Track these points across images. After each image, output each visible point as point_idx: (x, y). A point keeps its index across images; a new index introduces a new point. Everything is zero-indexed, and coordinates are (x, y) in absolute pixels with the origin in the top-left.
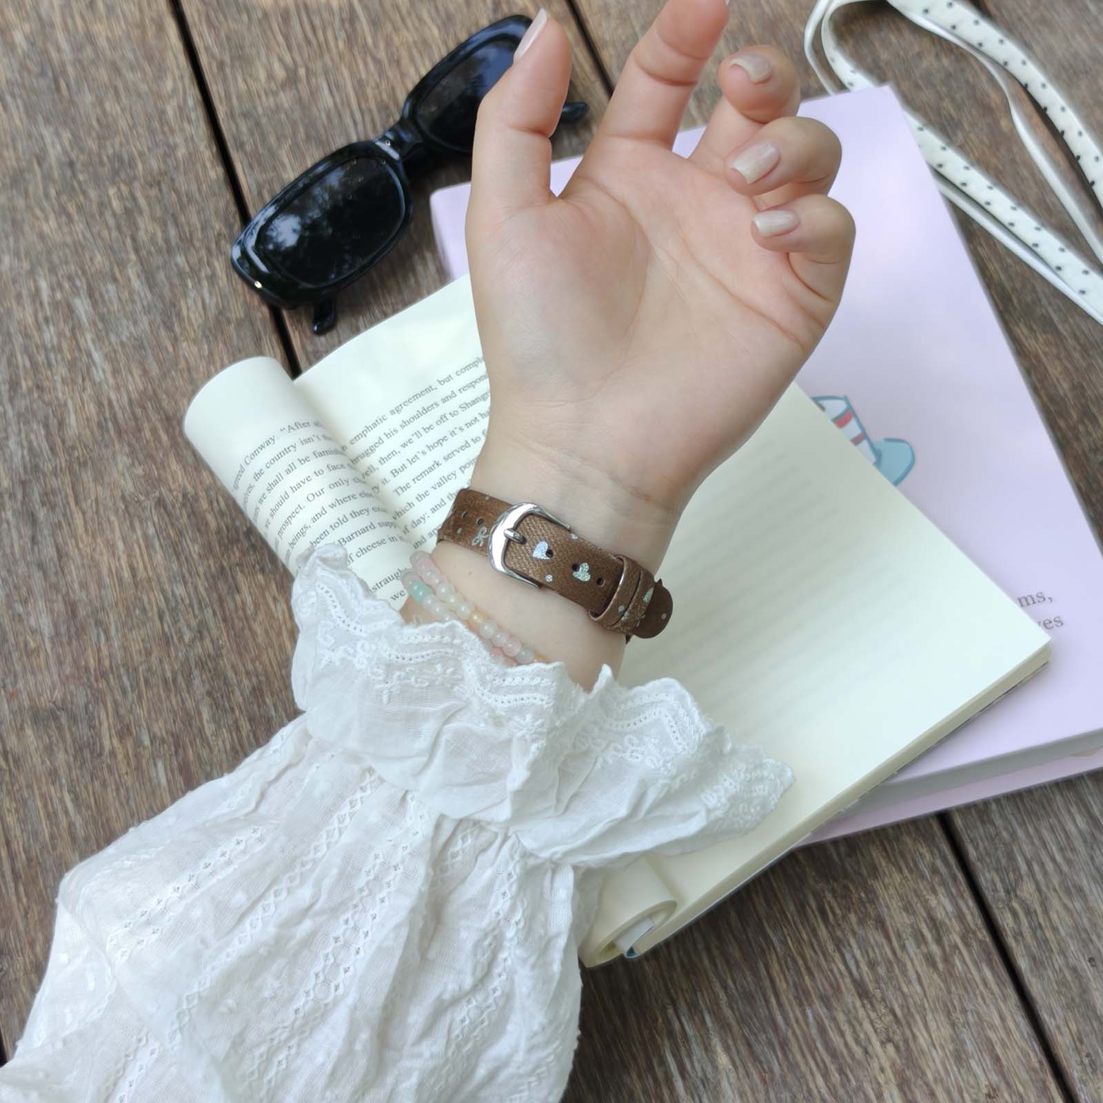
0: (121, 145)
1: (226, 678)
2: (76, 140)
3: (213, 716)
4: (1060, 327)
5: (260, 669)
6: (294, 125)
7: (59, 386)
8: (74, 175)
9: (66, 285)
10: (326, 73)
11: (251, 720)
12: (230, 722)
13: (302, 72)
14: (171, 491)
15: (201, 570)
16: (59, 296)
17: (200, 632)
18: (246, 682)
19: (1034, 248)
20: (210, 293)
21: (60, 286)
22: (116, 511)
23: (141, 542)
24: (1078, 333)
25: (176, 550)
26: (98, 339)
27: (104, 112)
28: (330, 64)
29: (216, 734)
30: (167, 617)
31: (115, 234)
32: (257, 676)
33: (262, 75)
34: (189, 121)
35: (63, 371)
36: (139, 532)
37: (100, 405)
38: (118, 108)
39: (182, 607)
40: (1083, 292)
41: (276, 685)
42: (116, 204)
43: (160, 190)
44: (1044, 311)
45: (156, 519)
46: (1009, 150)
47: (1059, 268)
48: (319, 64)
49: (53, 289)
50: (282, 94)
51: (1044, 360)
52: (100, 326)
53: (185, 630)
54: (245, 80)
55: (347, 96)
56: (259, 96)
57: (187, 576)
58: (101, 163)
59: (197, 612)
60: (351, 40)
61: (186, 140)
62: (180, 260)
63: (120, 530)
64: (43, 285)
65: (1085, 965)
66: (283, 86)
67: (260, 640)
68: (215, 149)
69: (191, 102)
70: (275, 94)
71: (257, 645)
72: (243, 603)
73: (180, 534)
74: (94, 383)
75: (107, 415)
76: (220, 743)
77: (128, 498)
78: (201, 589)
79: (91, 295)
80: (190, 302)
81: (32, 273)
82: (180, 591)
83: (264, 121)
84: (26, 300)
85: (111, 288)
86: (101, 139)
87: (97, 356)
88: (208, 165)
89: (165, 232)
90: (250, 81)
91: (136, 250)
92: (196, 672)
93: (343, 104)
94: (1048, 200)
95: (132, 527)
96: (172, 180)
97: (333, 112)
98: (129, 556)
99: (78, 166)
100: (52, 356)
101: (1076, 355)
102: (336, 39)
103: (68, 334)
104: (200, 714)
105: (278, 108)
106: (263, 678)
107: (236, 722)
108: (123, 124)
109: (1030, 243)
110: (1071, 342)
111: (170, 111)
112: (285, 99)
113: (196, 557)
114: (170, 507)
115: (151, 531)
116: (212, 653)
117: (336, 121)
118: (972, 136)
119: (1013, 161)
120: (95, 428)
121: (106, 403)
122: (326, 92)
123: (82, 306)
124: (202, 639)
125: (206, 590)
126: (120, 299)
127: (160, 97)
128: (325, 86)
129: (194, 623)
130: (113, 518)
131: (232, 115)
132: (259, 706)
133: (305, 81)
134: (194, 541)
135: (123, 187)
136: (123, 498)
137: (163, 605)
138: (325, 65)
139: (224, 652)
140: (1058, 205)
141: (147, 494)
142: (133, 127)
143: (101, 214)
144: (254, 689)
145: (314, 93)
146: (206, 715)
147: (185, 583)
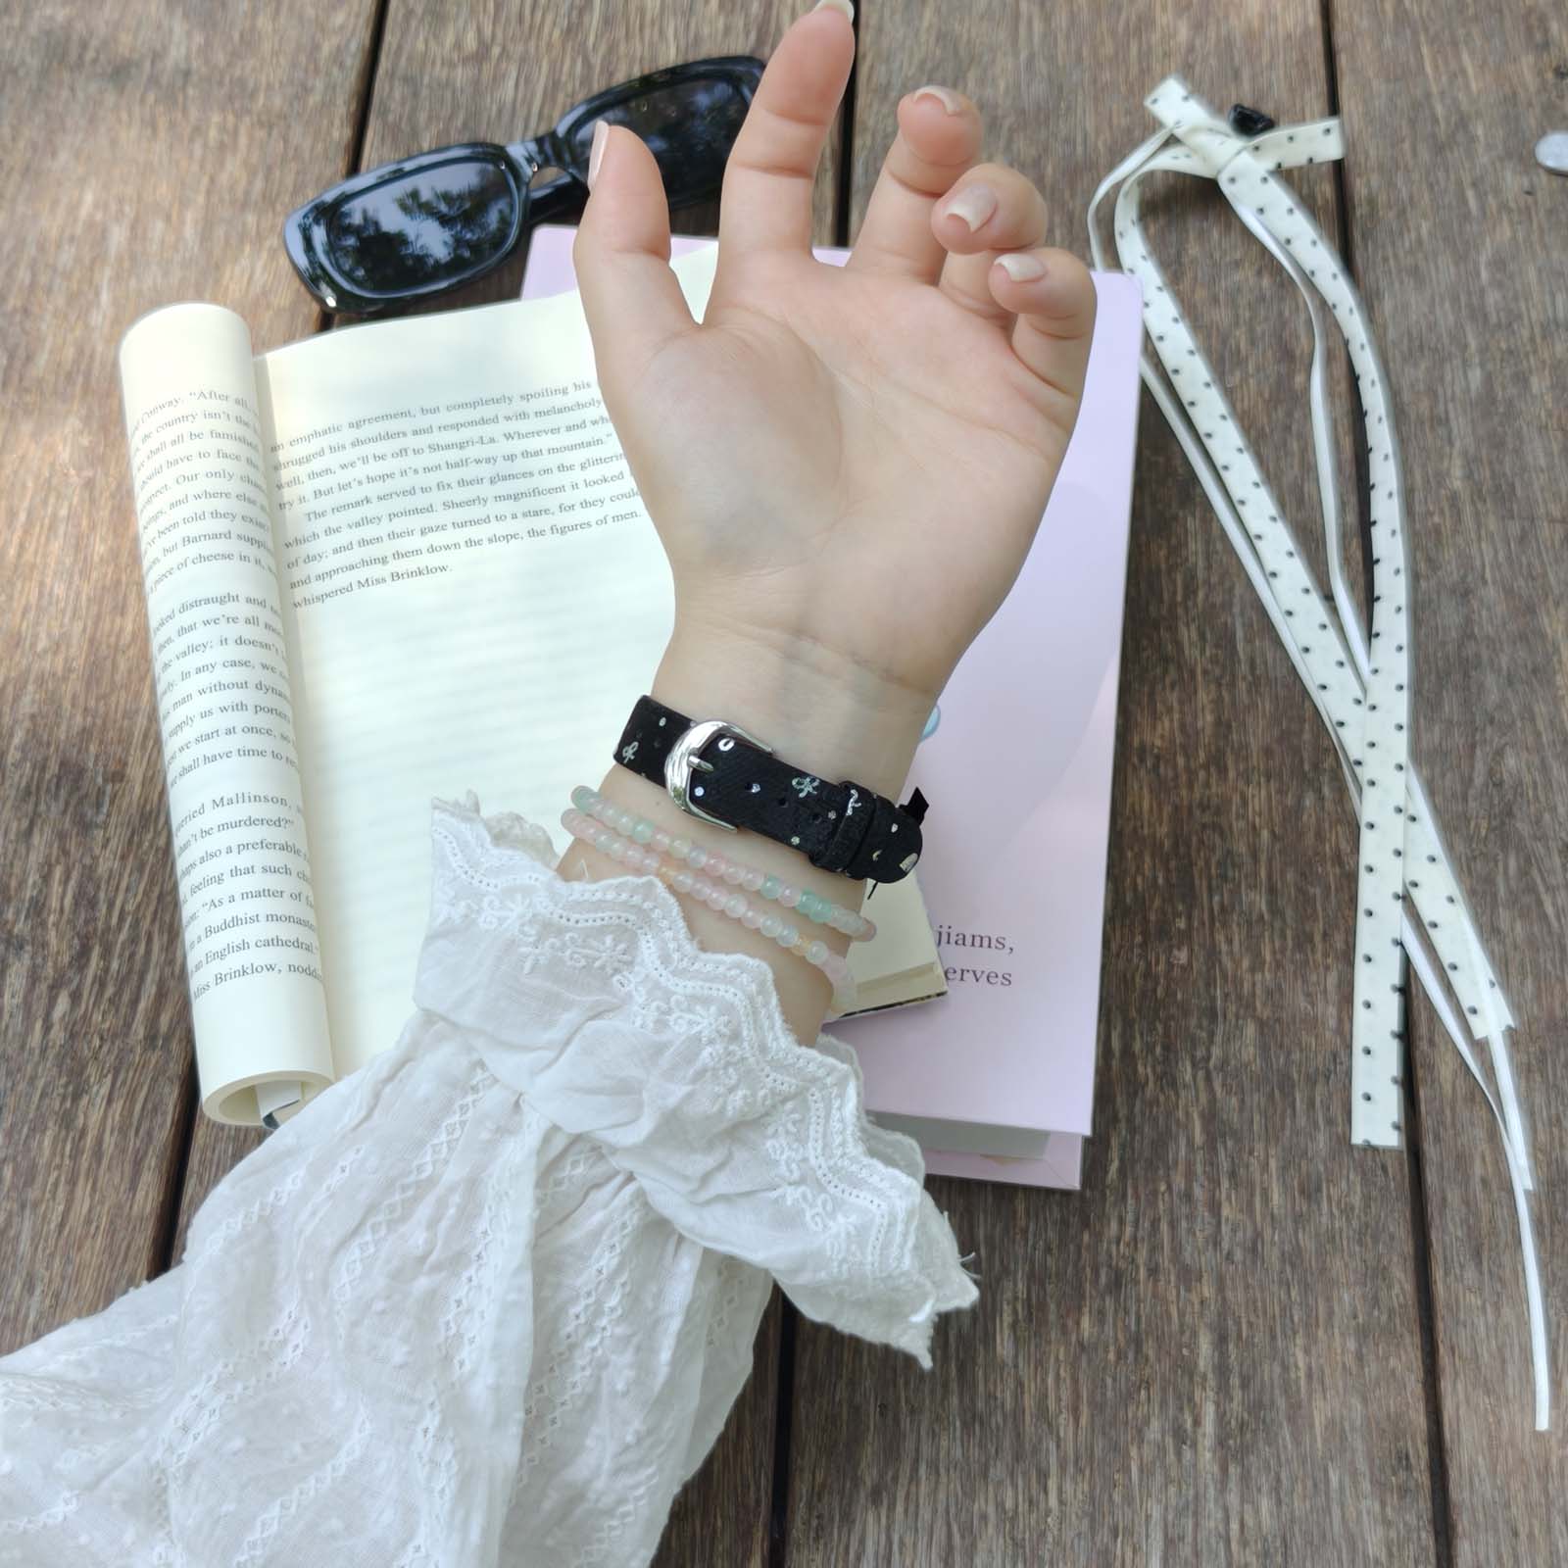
0: (254, 69)
1: (60, 707)
2: (207, 48)
3: (26, 742)
4: (1240, 646)
5: (102, 709)
6: (455, 107)
7: (48, 317)
8: (184, 88)
9: (113, 207)
10: (523, 60)
11: (62, 764)
12: (39, 758)
13: (496, 51)
14: (107, 475)
15: (95, 575)
16: (99, 216)
17: (58, 645)
18: (79, 719)
19: (1255, 541)
20: (265, 268)
21: (106, 206)
22: (37, 477)
23: (47, 521)
24: (1258, 661)
25: (79, 545)
26: (118, 278)
27: (253, 28)
28: (532, 50)
29: (16, 765)
30: (31, 615)
31: (195, 167)
32: (94, 717)
33: (449, 39)
34: (341, 66)
35: (60, 300)
36: (50, 510)
37: (80, 351)
38: (270, 28)
39: (53, 609)
40: (1290, 613)
41: (111, 734)
42: (213, 133)
43: (270, 135)
44: (1229, 621)
45: (75, 500)
46: (1289, 414)
47: (1274, 575)
48: (520, 48)
49: (96, 205)
50: (460, 70)
51: (1199, 677)
52: (126, 264)
53: (43, 636)
54: (426, 42)
55: (533, 95)
56: (434, 63)
57: (76, 577)
58: (221, 83)
59: (66, 620)
60: (569, 32)
61: (326, 88)
62: (251, 219)
63: (32, 498)
64: (89, 198)
65: (872, 1410)
66: (465, 61)
67: (118, 678)
68: (353, 107)
69: (353, 46)
70: (452, 65)
71: (113, 682)
72: (121, 630)
73: (93, 527)
74: (87, 326)
75: (83, 367)
76: (16, 779)
77: (58, 468)
78: (84, 597)
79: (133, 228)
80: (237, 269)
81: (82, 182)
82: (59, 590)
83: (425, 92)
84: (61, 211)
85: (159, 226)
86: (235, 55)
87: (105, 297)
88: (337, 122)
89: (250, 183)
90: (432, 44)
91: (209, 193)
92: (31, 688)
93: (523, 101)
94: (1306, 489)
95: (45, 502)
96: (289, 127)
97: (509, 106)
98: (26, 532)
99: (195, 78)
100: (58, 280)
101: (1242, 686)
102: (554, 24)
103: (87, 261)
104: (11, 735)
105: (449, 84)
106: (99, 722)
107: (46, 759)
108: (266, 47)
109: (1253, 530)
110: (1244, 668)
111: (326, 49)
112: (461, 75)
113: (96, 558)
114: (97, 493)
115: (63, 512)
116: (60, 673)
117: (506, 118)
118: (1251, 381)
119: (1288, 428)
120: (62, 378)
121: (87, 352)
122: (511, 83)
123: (118, 236)
124: (55, 653)
125: (89, 600)
126: (163, 242)
127: (323, 30)
128: (514, 74)
129: (56, 632)
130: (30, 484)
131: (392, 75)
132: (79, 752)
133: (494, 62)
134: (104, 540)
135: (231, 118)
136: (52, 464)
137: (33, 600)
138: (527, 51)
139: (73, 676)
140: (1315, 498)
141: (79, 470)
142: (275, 53)
143: (191, 140)
144: (84, 729)
145: (498, 79)
146: (16, 741)
147: (70, 583)
